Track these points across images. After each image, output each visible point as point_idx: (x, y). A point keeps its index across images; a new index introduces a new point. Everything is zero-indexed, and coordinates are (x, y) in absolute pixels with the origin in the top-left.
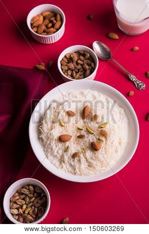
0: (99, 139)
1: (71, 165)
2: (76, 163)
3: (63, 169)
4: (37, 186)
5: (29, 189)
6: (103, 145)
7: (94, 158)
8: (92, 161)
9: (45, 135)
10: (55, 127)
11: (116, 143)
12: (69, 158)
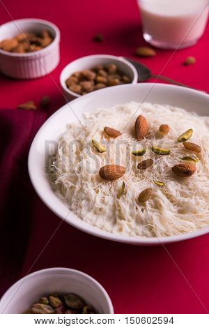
0: (185, 158)
2: (149, 213)
5: (49, 304)
6: (198, 165)
7: (187, 192)
10: (84, 156)
12: (131, 206)
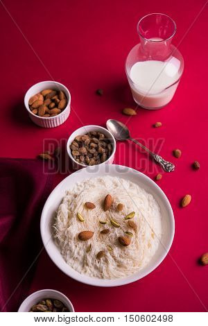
0: (127, 233)
1: (96, 268)
2: (102, 265)
3: (87, 273)
4: (55, 300)
5: (46, 305)
6: (133, 238)
7: (123, 255)
8: (122, 260)
9: (61, 234)
10: (72, 223)
11: (148, 234)
12: (93, 259)
